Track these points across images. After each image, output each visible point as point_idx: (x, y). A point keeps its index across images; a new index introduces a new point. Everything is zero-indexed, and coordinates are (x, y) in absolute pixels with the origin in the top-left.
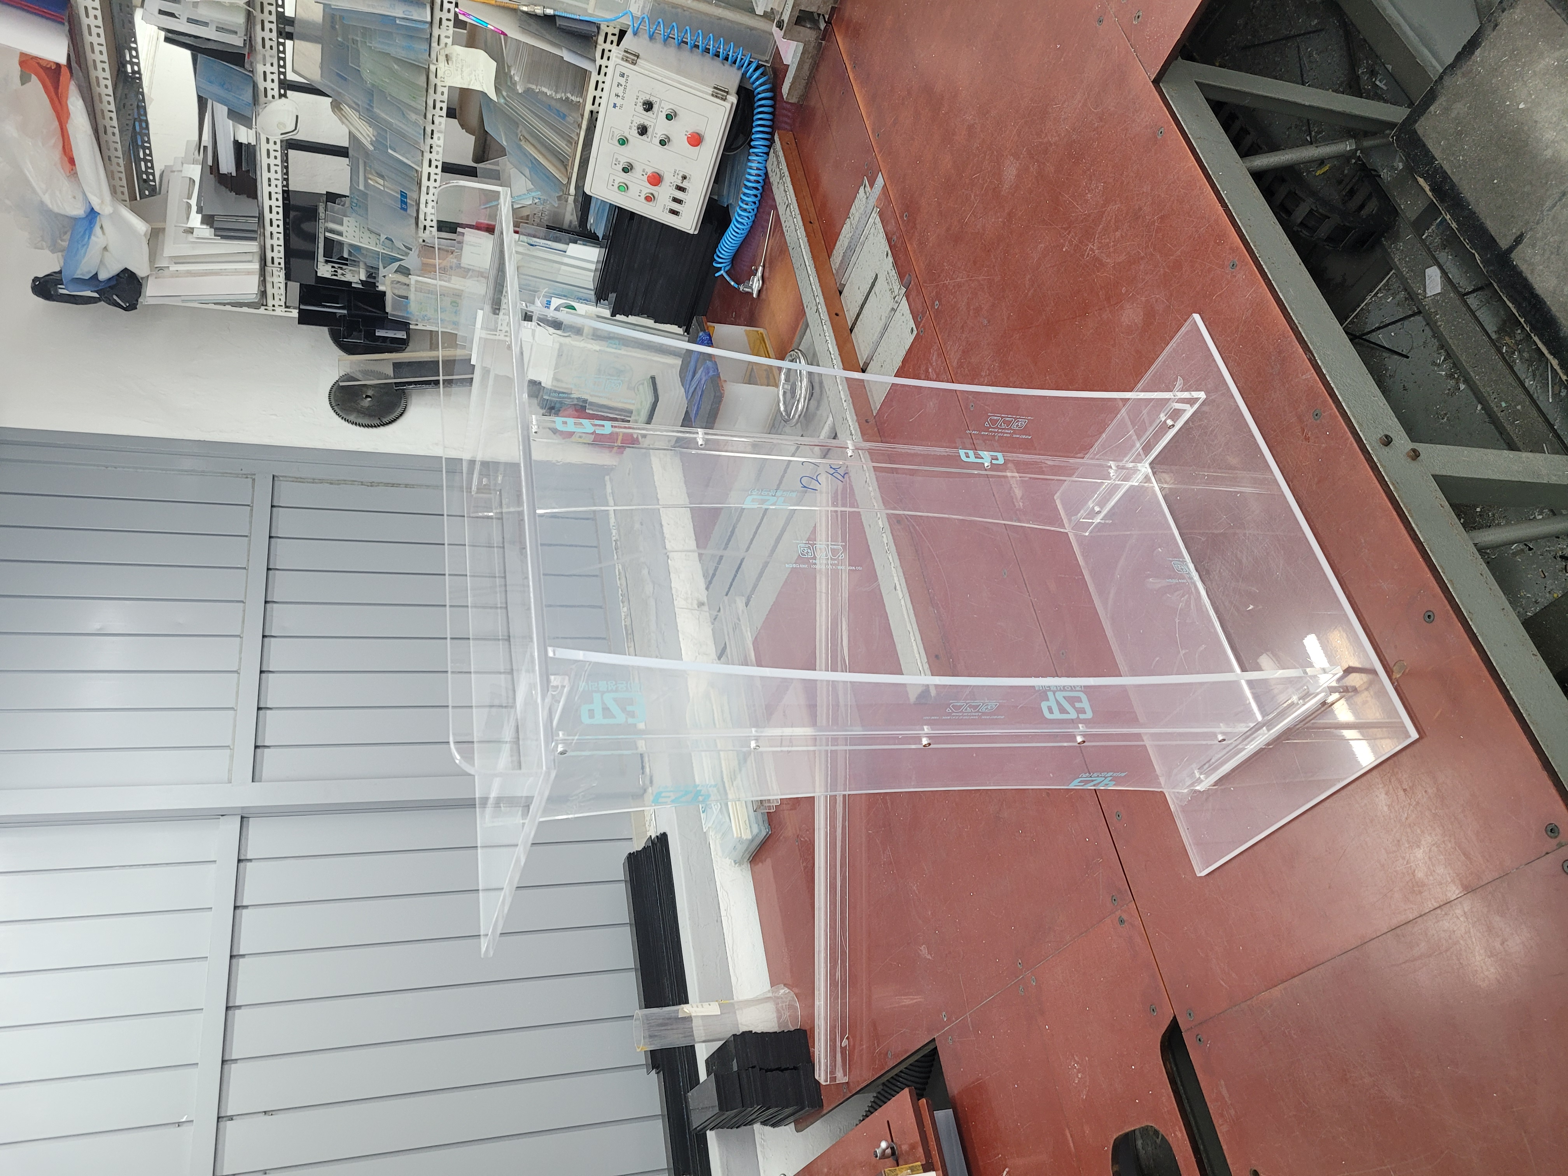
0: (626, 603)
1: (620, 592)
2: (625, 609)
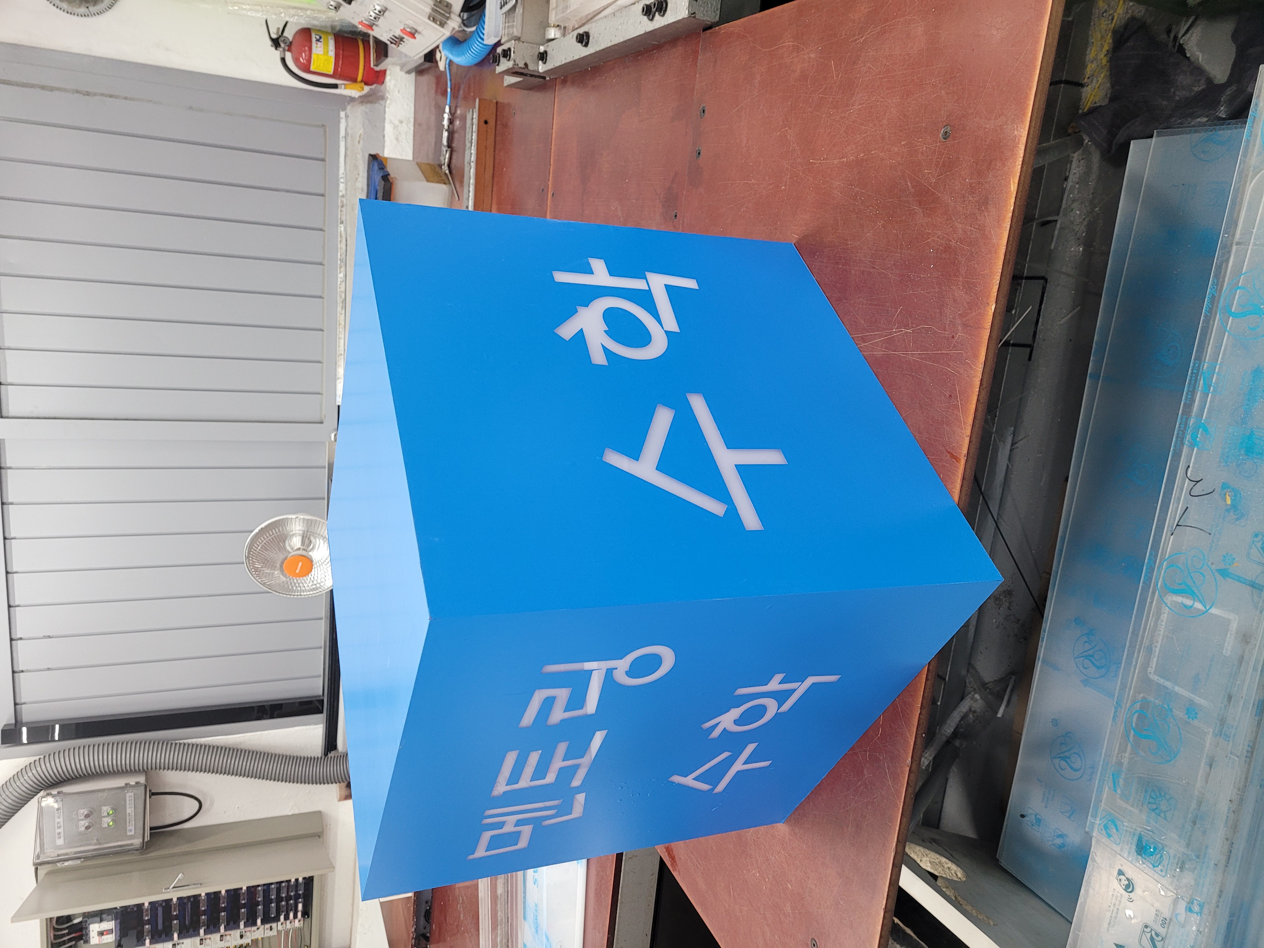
0: (343, 269)
1: (339, 256)
2: (341, 275)
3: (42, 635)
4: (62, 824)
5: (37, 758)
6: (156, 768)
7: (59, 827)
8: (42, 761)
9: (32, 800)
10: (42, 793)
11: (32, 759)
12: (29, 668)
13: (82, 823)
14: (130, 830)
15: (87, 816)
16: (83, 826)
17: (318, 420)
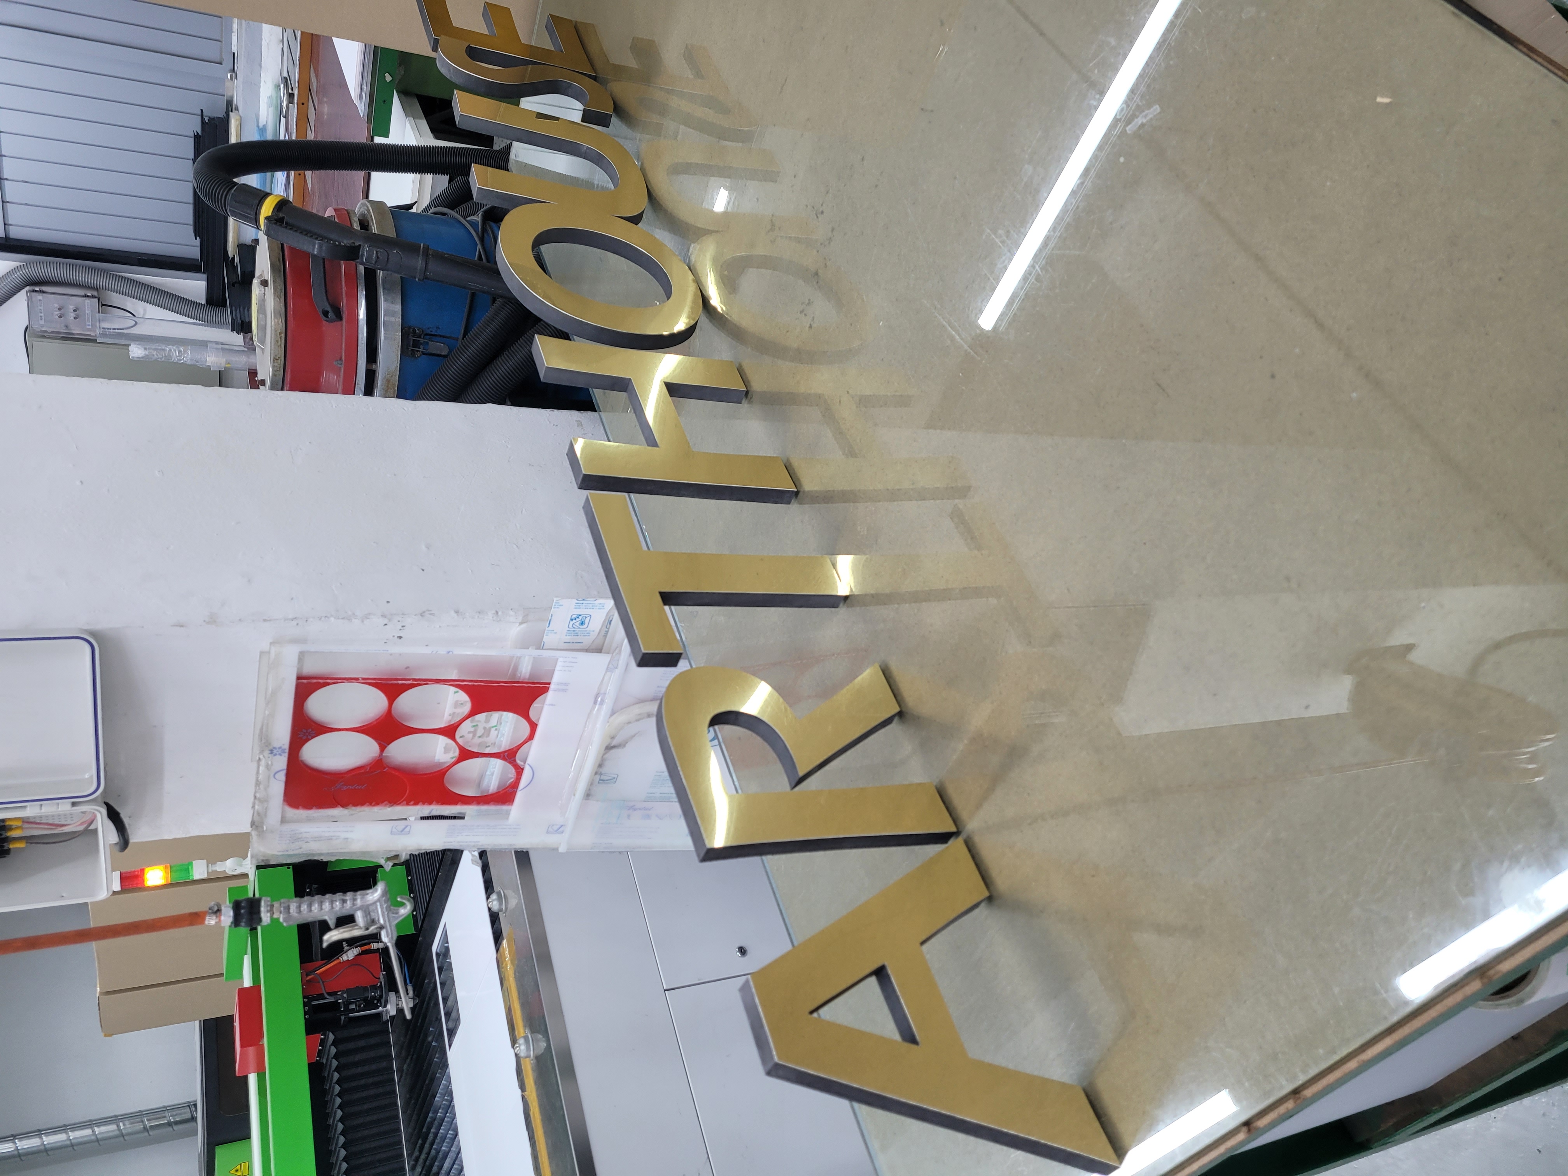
3: (21, 179)
4: (42, 311)
5: (21, 264)
6: (106, 289)
7: (41, 313)
8: (25, 266)
9: (22, 291)
10: (28, 288)
11: (18, 264)
12: (13, 201)
13: (57, 313)
14: (89, 325)
15: (60, 309)
16: (57, 315)
17: (218, 60)
